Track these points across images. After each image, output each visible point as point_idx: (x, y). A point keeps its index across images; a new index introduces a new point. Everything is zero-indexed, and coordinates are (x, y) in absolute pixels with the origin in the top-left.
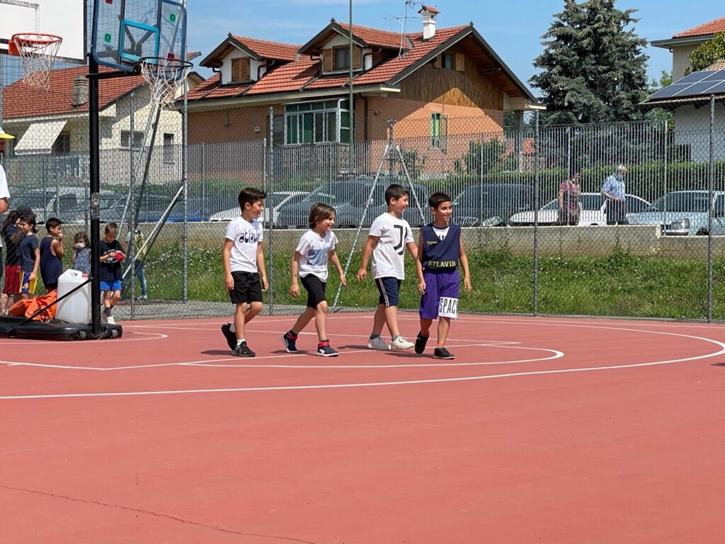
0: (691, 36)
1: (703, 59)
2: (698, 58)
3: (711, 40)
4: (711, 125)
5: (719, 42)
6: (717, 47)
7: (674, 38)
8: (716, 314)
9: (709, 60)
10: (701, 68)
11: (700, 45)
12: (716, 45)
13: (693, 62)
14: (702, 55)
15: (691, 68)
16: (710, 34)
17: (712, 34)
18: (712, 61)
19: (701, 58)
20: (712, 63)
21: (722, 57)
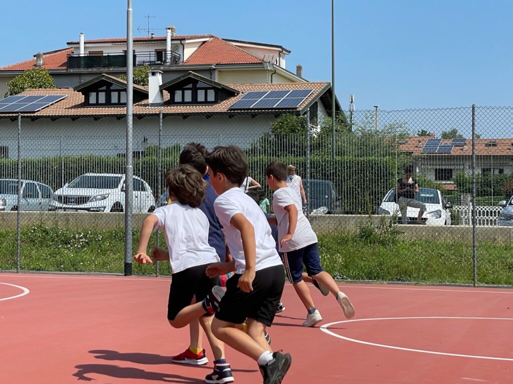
0: (9, 71)
1: (17, 87)
2: (13, 86)
3: (22, 74)
4: (19, 134)
5: (28, 76)
6: (26, 80)
8: (23, 267)
9: (21, 88)
10: (16, 93)
11: (15, 77)
12: (26, 78)
13: (10, 89)
14: (16, 85)
15: (9, 93)
18: (23, 89)
21: (30, 87)
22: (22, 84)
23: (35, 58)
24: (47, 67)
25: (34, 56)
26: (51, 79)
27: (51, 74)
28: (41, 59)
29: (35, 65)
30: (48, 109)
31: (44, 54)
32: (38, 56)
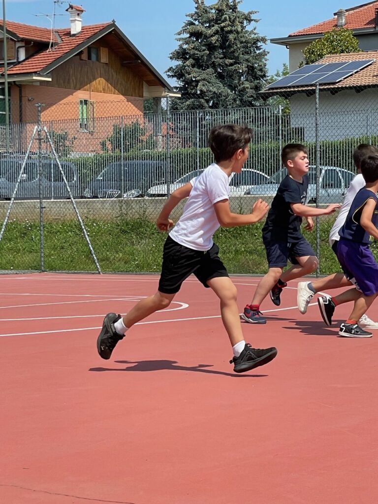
0: (304, 35)
1: (314, 55)
2: (309, 54)
3: (320, 38)
4: (316, 109)
5: (327, 40)
6: (325, 45)
7: (290, 36)
8: (324, 271)
9: (319, 55)
10: (313, 62)
11: (312, 42)
12: (325, 42)
13: (306, 57)
14: (313, 51)
15: (305, 62)
16: (319, 33)
17: (322, 33)
18: (321, 56)
19: (312, 54)
20: (322, 58)
21: (330, 53)
22: (319, 50)
23: (336, 16)
24: (351, 27)
25: (335, 14)
26: (355, 41)
27: (355, 35)
28: (343, 17)
29: (336, 26)
30: (352, 78)
31: (347, 11)
32: (339, 14)
